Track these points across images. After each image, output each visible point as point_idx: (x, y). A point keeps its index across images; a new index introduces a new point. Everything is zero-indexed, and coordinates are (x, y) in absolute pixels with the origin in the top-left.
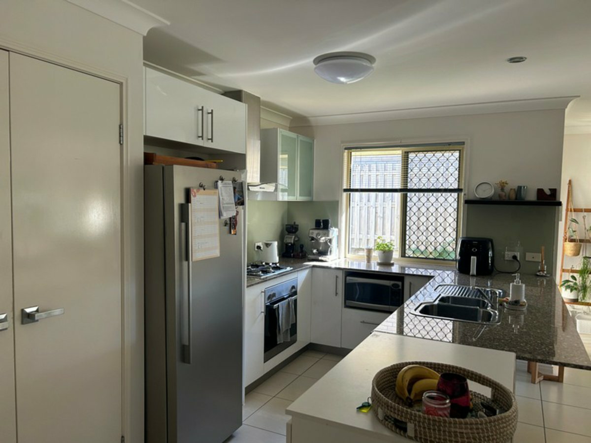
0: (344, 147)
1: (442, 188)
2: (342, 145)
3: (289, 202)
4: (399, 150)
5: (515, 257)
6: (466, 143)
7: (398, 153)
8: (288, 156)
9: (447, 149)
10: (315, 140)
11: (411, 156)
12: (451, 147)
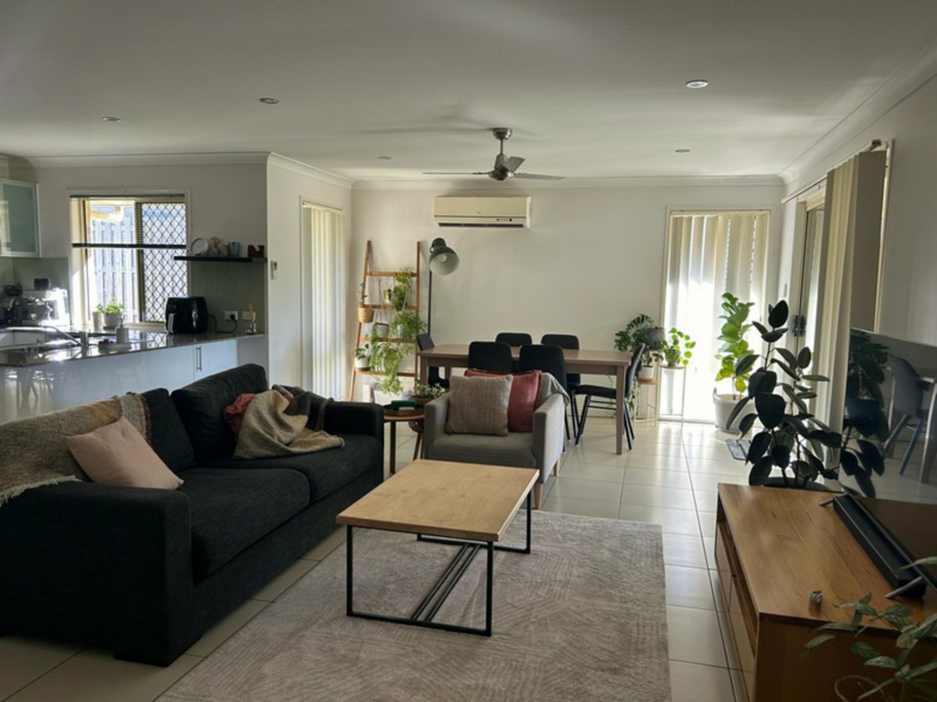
0: (70, 194)
1: (167, 243)
2: (67, 192)
3: (14, 258)
4: (132, 200)
5: (233, 317)
6: (186, 195)
7: (131, 203)
8: (9, 203)
9: (178, 201)
10: (37, 186)
11: (145, 207)
12: (173, 199)
